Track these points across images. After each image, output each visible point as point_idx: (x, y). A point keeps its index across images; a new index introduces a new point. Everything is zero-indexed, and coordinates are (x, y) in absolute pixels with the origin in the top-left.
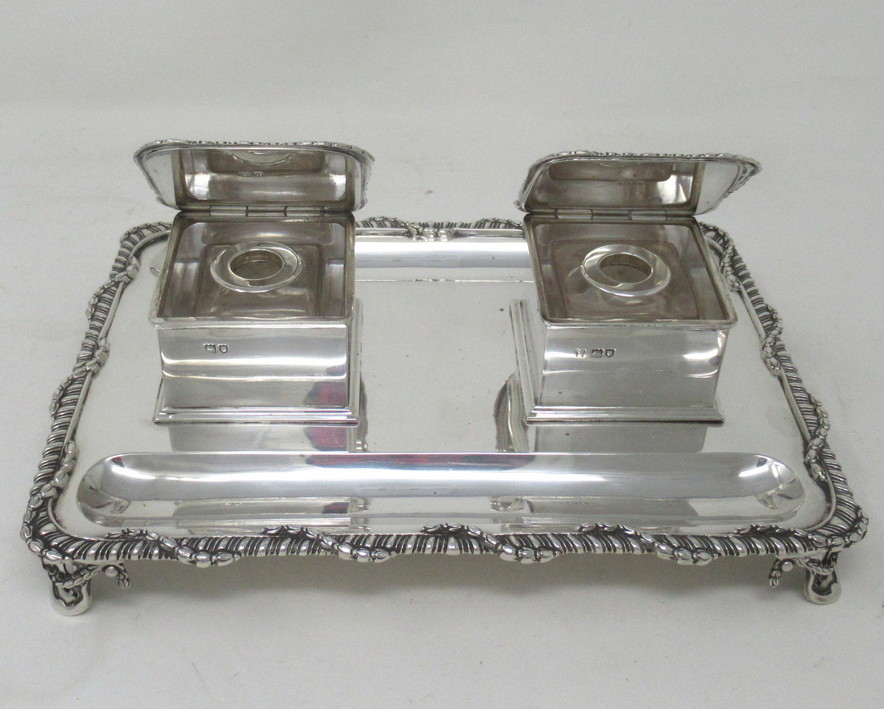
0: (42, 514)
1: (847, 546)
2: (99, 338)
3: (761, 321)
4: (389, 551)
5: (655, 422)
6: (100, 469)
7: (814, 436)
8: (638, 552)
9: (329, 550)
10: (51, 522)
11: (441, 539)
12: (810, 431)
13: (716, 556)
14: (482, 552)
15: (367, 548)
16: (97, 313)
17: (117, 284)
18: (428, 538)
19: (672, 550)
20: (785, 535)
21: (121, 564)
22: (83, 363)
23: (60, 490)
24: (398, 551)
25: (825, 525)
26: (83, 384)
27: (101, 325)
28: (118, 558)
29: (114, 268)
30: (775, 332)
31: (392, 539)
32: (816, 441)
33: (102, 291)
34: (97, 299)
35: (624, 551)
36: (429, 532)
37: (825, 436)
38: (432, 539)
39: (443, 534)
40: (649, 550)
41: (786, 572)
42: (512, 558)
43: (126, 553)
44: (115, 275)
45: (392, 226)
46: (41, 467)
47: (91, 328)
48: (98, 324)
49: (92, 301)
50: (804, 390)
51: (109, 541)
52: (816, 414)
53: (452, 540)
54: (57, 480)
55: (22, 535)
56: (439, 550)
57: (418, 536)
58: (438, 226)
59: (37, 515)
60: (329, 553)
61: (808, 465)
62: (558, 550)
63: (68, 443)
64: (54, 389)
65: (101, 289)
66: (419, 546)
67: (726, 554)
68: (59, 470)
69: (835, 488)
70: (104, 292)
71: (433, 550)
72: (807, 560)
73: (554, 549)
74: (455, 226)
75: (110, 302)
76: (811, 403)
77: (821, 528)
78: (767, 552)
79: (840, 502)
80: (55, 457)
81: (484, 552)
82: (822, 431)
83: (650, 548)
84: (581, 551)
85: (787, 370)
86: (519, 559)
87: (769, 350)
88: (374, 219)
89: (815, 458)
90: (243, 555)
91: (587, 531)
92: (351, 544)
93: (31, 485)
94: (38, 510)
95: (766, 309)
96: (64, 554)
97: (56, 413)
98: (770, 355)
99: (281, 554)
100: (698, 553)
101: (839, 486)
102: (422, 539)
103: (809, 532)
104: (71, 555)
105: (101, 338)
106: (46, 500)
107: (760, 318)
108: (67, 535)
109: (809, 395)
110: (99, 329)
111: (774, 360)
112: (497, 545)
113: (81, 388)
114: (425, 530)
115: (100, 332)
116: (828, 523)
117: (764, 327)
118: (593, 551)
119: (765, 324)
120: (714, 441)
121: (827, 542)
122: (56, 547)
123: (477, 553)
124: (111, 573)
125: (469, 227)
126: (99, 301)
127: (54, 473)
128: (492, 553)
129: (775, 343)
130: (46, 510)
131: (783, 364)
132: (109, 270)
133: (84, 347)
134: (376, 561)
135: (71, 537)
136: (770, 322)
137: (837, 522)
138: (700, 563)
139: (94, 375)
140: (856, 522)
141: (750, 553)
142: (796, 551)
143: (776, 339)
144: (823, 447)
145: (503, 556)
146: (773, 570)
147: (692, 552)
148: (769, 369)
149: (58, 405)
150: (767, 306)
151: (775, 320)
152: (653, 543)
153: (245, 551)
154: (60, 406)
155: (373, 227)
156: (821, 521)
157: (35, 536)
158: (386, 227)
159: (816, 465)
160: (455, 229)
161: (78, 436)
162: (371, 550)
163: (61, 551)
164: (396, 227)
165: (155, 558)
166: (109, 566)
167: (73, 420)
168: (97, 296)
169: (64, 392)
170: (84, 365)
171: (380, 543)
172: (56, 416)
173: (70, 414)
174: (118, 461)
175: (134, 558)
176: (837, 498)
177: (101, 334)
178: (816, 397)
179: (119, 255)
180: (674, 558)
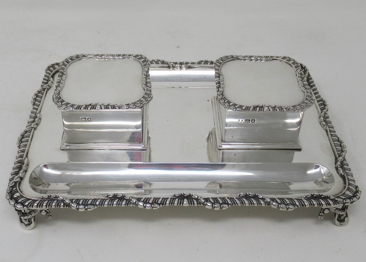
0: (14, 189)
1: (352, 203)
2: (37, 113)
3: (319, 106)
4: (159, 204)
5: (272, 149)
6: (38, 169)
7: (340, 156)
8: (263, 205)
9: (134, 204)
10: (18, 192)
11: (181, 200)
12: (338, 154)
13: (296, 207)
14: (198, 205)
15: (150, 203)
16: (36, 102)
17: (44, 89)
18: (176, 199)
19: (277, 204)
20: (326, 198)
21: (48, 210)
22: (30, 124)
23: (22, 179)
24: (163, 204)
25: (343, 194)
26: (30, 133)
27: (37, 107)
28: (46, 207)
29: (43, 82)
30: (325, 111)
31: (160, 200)
32: (341, 158)
33: (38, 92)
34: (36, 96)
35: (258, 205)
36: (176, 197)
37: (344, 156)
38: (177, 200)
39: (182, 197)
40: (268, 205)
41: (326, 214)
42: (211, 208)
43: (50, 205)
44: (43, 85)
45: (162, 64)
46: (14, 169)
47: (33, 109)
48: (36, 107)
49: (34, 97)
50: (336, 136)
51: (43, 200)
52: (341, 146)
53: (185, 200)
54: (20, 174)
55: (6, 197)
56: (180, 204)
57: (171, 198)
58: (181, 64)
59: (12, 189)
60: (134, 205)
61: (337, 168)
62: (230, 204)
63: (25, 159)
64: (18, 135)
65: (37, 92)
66: (172, 203)
67: (300, 206)
68: (21, 170)
69: (348, 178)
70: (39, 93)
71: (178, 204)
72: (335, 208)
73: (228, 204)
74: (189, 64)
75: (41, 97)
76: (339, 141)
77: (341, 195)
78: (318, 205)
79: (349, 184)
80: (19, 164)
81: (199, 205)
82: (343, 154)
83: (269, 204)
84: (239, 205)
85: (329, 127)
86: (213, 208)
87: (322, 118)
88: (154, 61)
89: (340, 165)
90: (98, 206)
91: (242, 196)
92: (143, 201)
93: (10, 177)
94: (13, 187)
95: (322, 100)
96: (24, 206)
97: (20, 145)
98: (322, 121)
99: (114, 206)
100: (289, 206)
101: (349, 177)
102: (173, 199)
103: (336, 197)
104: (27, 206)
105: (38, 113)
106: (16, 183)
107: (319, 104)
108: (25, 198)
109: (338, 138)
110: (37, 109)
111: (324, 123)
112: (204, 202)
113: (30, 135)
114: (174, 196)
115: (37, 111)
116: (344, 193)
117: (320, 108)
118: (244, 205)
119: (321, 107)
120: (298, 158)
121: (343, 201)
122: (20, 203)
123: (196, 205)
124: (43, 213)
125: (195, 64)
126: (37, 97)
127: (19, 171)
128: (202, 205)
129: (325, 116)
130: (16, 187)
131: (328, 124)
132: (41, 83)
133: (31, 117)
134: (154, 208)
135: (27, 198)
136: (323, 106)
137: (348, 193)
138: (289, 210)
139: (35, 129)
140: (356, 193)
141: (311, 206)
142: (330, 205)
143: (325, 114)
144: (343, 161)
145: (207, 207)
146: (320, 212)
147: (286, 205)
148: (322, 127)
149: (20, 142)
150: (322, 99)
151: (325, 105)
152: (270, 202)
153: (99, 204)
154: (21, 143)
155: (153, 64)
156: (341, 192)
157: (12, 198)
158: (159, 64)
159: (340, 168)
160: (189, 65)
161: (29, 155)
162: (151, 204)
163: (22, 204)
164: (163, 64)
165: (62, 207)
166: (42, 210)
167: (27, 149)
168: (36, 95)
169: (23, 136)
170: (31, 125)
171: (156, 201)
172: (19, 147)
173: (26, 146)
174: (45, 166)
175: (53, 207)
176: (348, 183)
177: (38, 111)
178: (341, 139)
179: (45, 77)
180: (279, 208)
